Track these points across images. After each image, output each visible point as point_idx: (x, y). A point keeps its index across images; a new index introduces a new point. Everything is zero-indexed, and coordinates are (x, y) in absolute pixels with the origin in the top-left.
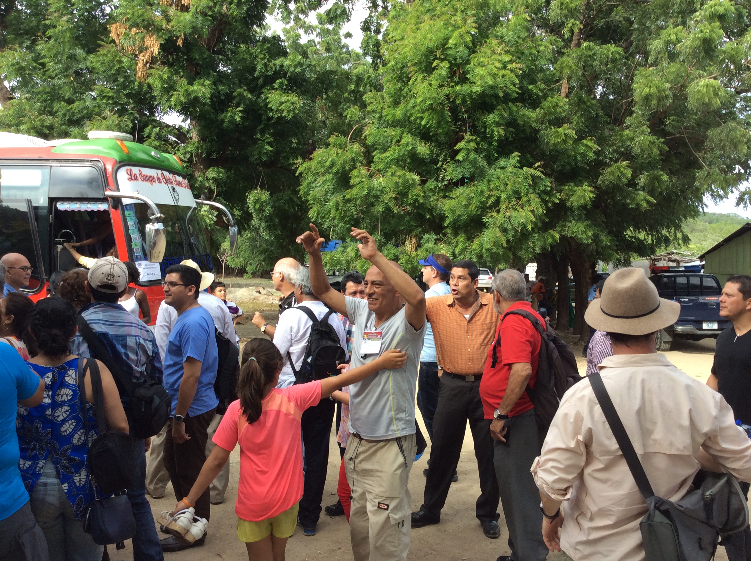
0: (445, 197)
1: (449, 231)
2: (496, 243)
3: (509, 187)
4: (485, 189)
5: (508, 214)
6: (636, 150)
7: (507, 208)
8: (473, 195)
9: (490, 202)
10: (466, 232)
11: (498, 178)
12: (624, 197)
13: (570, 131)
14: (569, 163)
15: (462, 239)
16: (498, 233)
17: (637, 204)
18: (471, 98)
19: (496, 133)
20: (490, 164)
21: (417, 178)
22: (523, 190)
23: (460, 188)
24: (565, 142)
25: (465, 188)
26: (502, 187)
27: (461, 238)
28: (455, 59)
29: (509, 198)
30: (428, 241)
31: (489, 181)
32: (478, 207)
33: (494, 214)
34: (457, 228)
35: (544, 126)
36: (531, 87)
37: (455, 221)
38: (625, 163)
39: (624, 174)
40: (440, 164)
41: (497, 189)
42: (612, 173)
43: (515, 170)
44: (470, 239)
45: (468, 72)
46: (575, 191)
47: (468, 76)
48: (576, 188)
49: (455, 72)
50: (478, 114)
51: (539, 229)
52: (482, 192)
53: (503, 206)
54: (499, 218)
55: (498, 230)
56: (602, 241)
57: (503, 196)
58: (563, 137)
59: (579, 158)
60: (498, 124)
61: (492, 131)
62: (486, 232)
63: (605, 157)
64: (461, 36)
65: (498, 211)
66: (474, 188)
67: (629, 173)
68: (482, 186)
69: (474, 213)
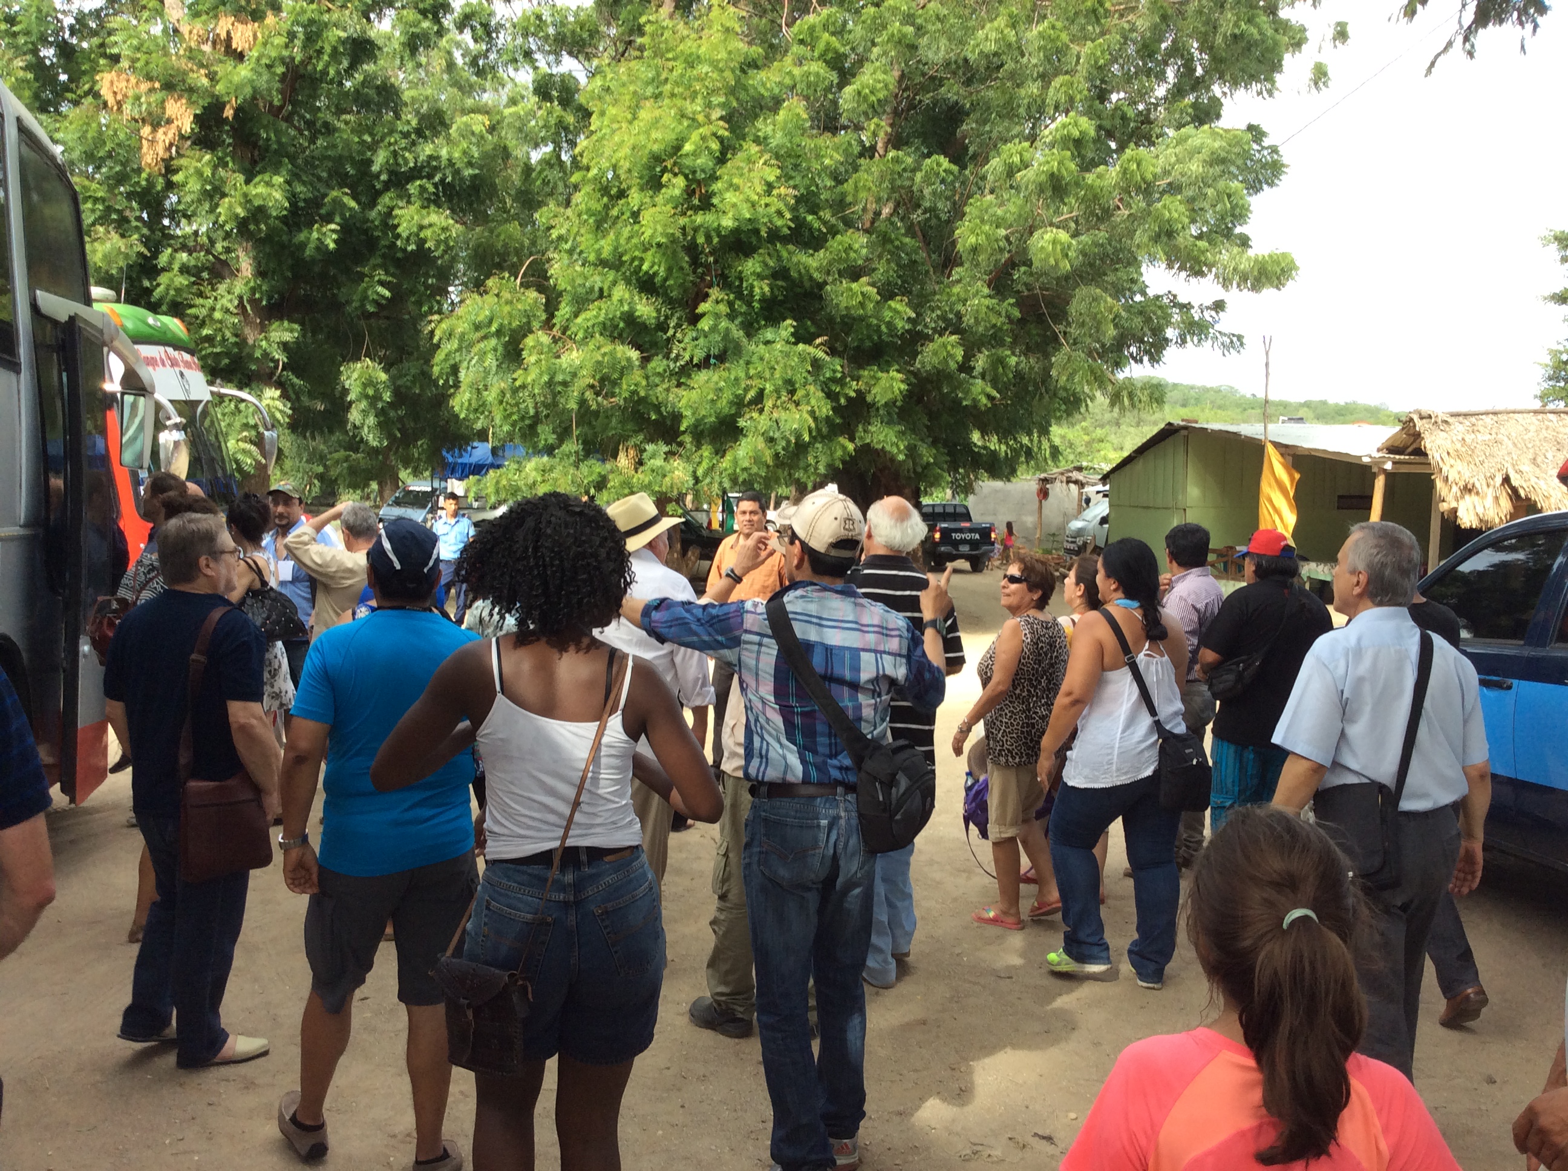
0: (679, 385)
1: (687, 439)
2: (757, 460)
3: (777, 375)
4: (742, 375)
5: (775, 415)
6: (968, 320)
7: (775, 406)
8: (722, 384)
9: (749, 397)
10: (713, 442)
11: (762, 359)
12: (954, 389)
13: (870, 288)
14: (869, 337)
15: (706, 454)
16: (761, 444)
17: (974, 400)
18: (719, 235)
19: (757, 290)
20: (749, 335)
21: (634, 355)
22: (799, 379)
23: (704, 371)
24: (862, 305)
25: (711, 373)
26: (767, 375)
27: (706, 451)
28: (694, 172)
29: (777, 391)
30: (653, 456)
31: (748, 363)
32: (731, 403)
33: (755, 415)
34: (699, 434)
35: (830, 279)
36: (810, 218)
37: (696, 426)
38: (954, 338)
39: (951, 356)
40: (671, 332)
41: (760, 376)
42: (935, 353)
43: (787, 348)
44: (720, 452)
45: (713, 194)
46: (879, 379)
47: (715, 201)
48: (880, 374)
49: (694, 191)
50: (730, 257)
51: (823, 437)
52: (737, 379)
53: (769, 404)
54: (763, 421)
55: (761, 439)
56: (921, 456)
57: (769, 387)
58: (860, 298)
59: (884, 328)
60: (760, 277)
61: (752, 287)
62: (744, 442)
63: (926, 326)
64: (703, 138)
65: (761, 411)
66: (725, 374)
67: (959, 353)
68: (737, 370)
69: (726, 411)
